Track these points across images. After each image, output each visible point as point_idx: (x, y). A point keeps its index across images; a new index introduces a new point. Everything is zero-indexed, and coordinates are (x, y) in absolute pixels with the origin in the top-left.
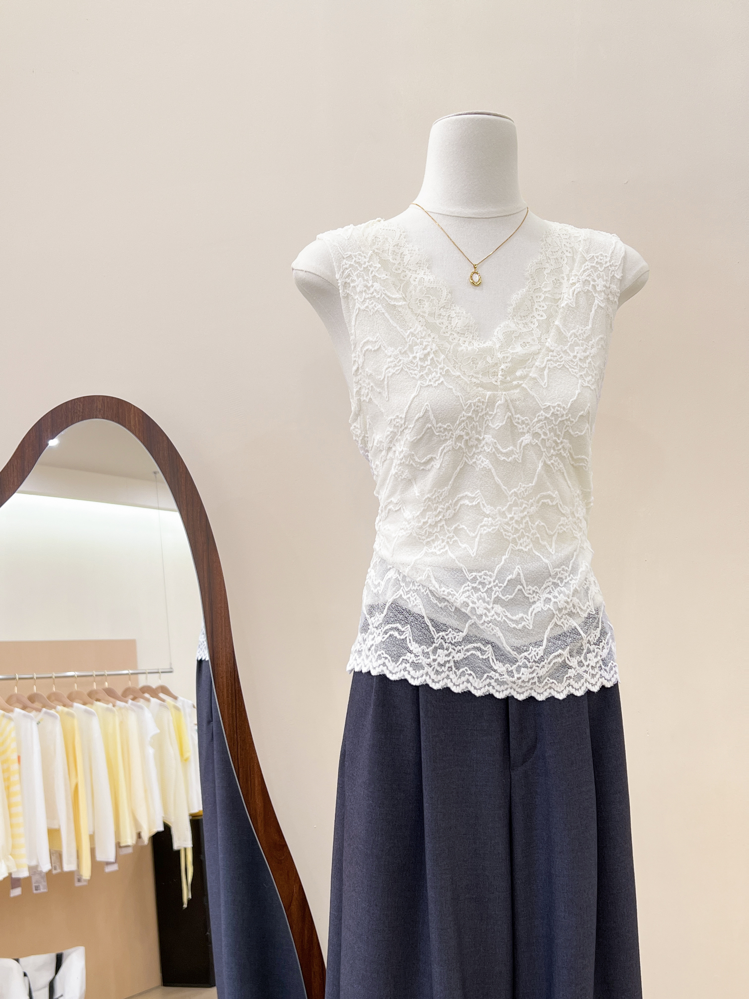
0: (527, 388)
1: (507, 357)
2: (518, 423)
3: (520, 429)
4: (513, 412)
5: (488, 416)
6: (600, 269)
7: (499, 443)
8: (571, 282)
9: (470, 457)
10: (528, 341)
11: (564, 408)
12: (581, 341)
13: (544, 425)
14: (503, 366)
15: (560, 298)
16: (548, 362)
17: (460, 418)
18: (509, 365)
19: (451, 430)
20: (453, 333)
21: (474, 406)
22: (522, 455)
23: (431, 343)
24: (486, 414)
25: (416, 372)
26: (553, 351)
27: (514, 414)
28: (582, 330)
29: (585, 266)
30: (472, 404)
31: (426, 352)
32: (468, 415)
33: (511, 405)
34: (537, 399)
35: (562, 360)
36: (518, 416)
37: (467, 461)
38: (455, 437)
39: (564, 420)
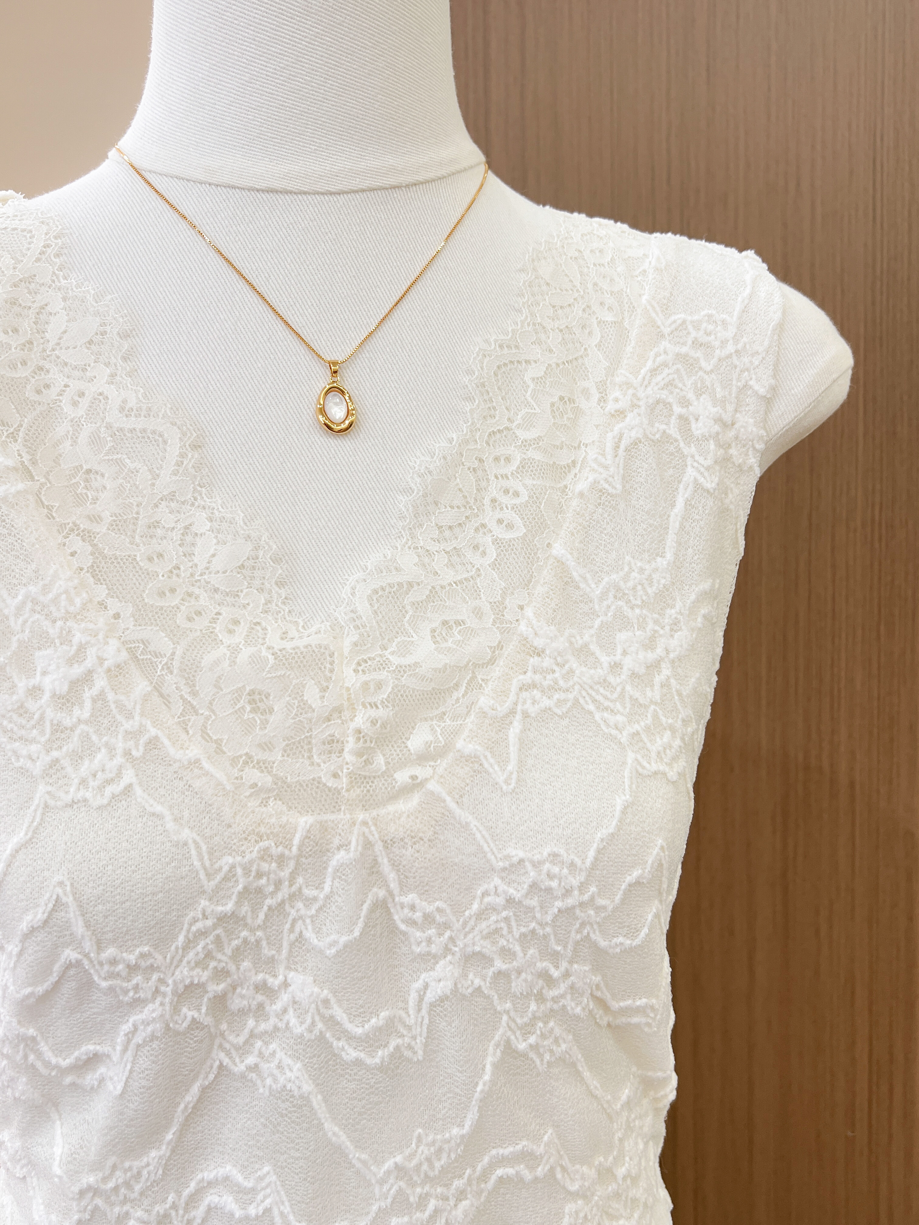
0: (444, 795)
1: (379, 685)
2: (411, 922)
3: (419, 944)
4: (394, 886)
5: (300, 905)
6: (703, 364)
7: (339, 1001)
8: (611, 407)
9: (237, 1048)
10: (459, 617)
11: (572, 865)
12: (637, 611)
13: (503, 925)
14: (360, 720)
15: (574, 462)
16: (525, 694)
17: (191, 925)
18: (381, 713)
19: (152, 968)
20: (197, 591)
21: (247, 871)
22: (425, 1034)
23: (101, 636)
24: (293, 897)
25: (34, 748)
26: (539, 653)
27: (396, 892)
28: (642, 570)
29: (657, 355)
30: (239, 871)
31: (77, 670)
32: (220, 908)
33: (385, 861)
34: (478, 836)
35: (571, 683)
36: (411, 897)
37: (226, 1061)
38: (175, 992)
39: (573, 907)
